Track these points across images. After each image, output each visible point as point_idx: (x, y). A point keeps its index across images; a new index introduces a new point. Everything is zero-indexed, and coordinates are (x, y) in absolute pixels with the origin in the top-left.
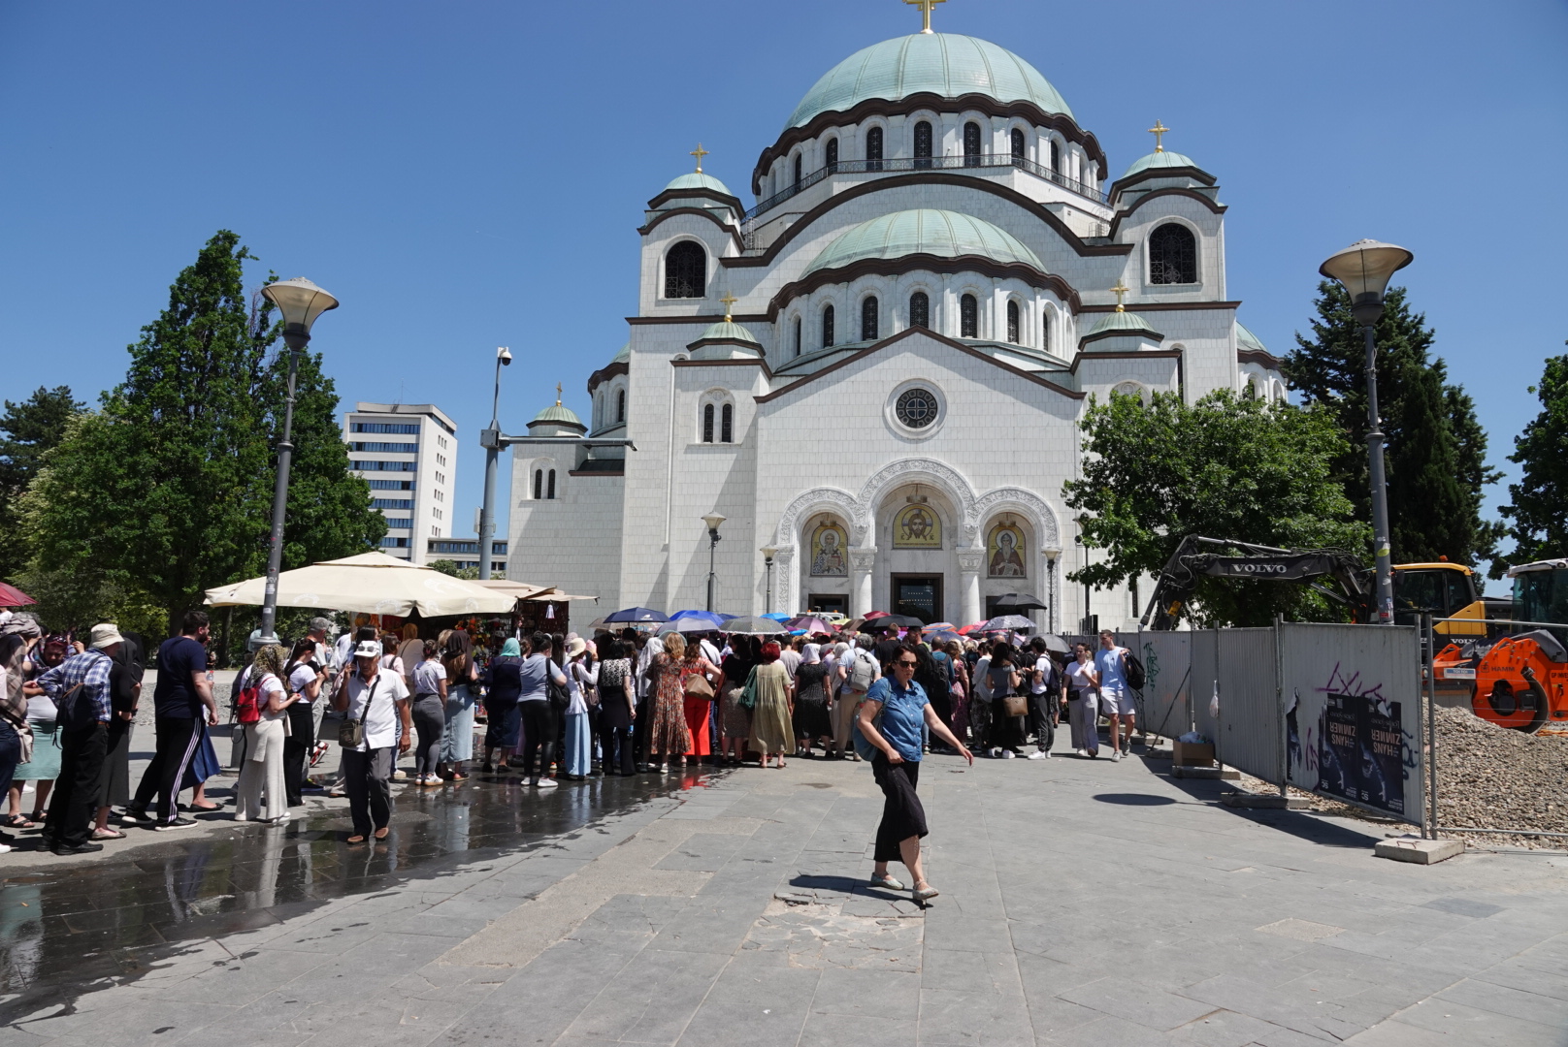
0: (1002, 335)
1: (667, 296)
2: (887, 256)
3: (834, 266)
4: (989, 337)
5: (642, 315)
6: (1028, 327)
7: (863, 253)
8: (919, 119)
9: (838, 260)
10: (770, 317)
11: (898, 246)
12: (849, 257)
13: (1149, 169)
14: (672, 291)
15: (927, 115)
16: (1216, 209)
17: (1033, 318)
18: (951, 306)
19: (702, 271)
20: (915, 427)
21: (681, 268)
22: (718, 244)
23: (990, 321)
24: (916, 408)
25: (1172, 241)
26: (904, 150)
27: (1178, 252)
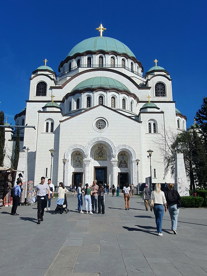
1: (36, 95)
3: (80, 89)
4: (118, 107)
5: (30, 100)
6: (127, 105)
7: (87, 86)
8: (100, 56)
10: (62, 102)
11: (95, 85)
12: (84, 87)
13: (154, 70)
16: (169, 80)
17: (128, 103)
18: (109, 100)
19: (46, 90)
20: (100, 129)
21: (40, 89)
22: (50, 83)
23: (118, 104)
24: (101, 125)
25: (160, 87)
26: (96, 63)
27: (161, 89)
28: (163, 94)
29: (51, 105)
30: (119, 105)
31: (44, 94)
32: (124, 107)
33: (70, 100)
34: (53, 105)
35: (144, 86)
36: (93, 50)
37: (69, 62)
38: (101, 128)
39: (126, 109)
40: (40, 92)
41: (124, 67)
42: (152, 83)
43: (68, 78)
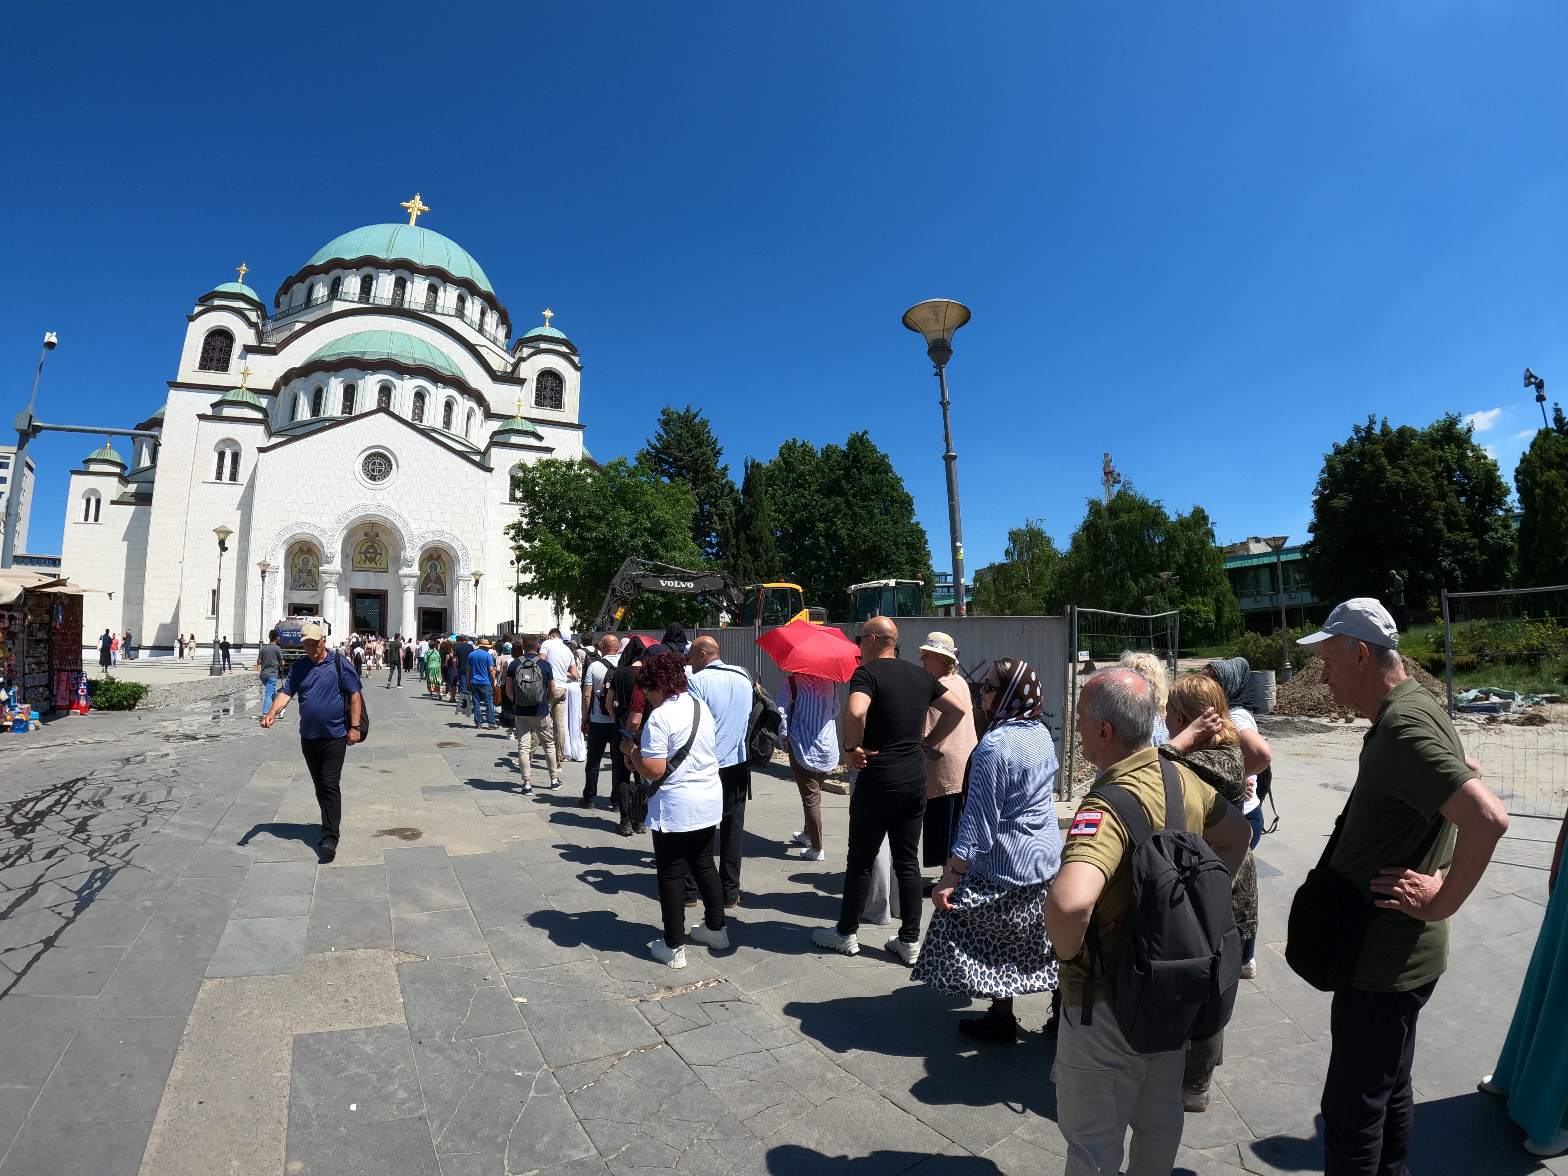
0: (439, 424)
1: (200, 368)
2: (366, 357)
3: (327, 359)
4: (431, 422)
5: (179, 380)
6: (457, 421)
7: (349, 353)
8: (399, 275)
9: (330, 355)
10: (275, 391)
11: (375, 352)
12: (339, 354)
13: (537, 335)
14: (206, 364)
16: (577, 368)
17: (460, 415)
18: (407, 398)
19: (228, 353)
20: (375, 480)
21: (214, 349)
22: (244, 335)
23: (432, 413)
24: (377, 467)
25: (549, 381)
26: (386, 292)
27: (552, 389)
28: (557, 403)
29: (239, 399)
30: (433, 417)
31: (223, 366)
32: (447, 423)
33: (294, 388)
34: (244, 400)
35: (511, 378)
36: (382, 256)
37: (308, 282)
38: (375, 476)
39: (453, 430)
40: (212, 360)
41: (460, 313)
42: (530, 370)
43: (298, 326)
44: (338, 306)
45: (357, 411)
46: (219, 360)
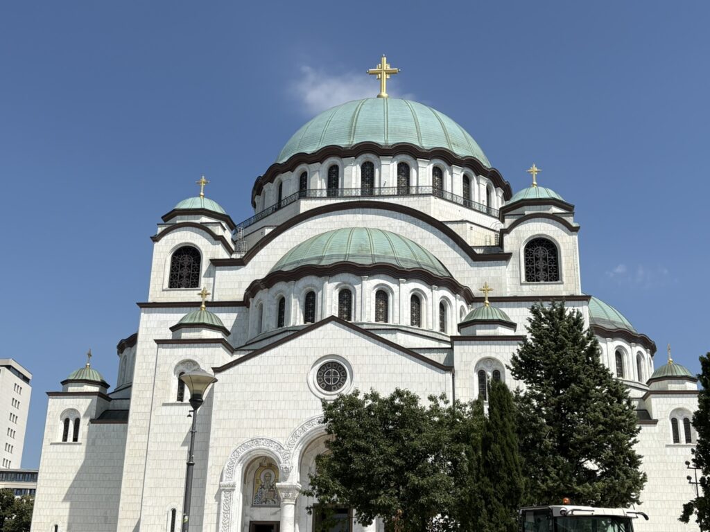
0: (406, 320)
1: (170, 287)
2: (324, 263)
3: (286, 269)
4: (396, 322)
5: (150, 300)
6: (427, 314)
7: (307, 260)
9: (290, 264)
10: (245, 303)
11: (332, 256)
12: (298, 262)
13: (522, 200)
14: (175, 282)
15: (371, 157)
16: (573, 230)
17: (430, 308)
18: (368, 299)
19: (198, 269)
20: (330, 390)
21: (182, 266)
22: (210, 251)
23: (396, 310)
24: (332, 377)
25: (541, 252)
26: (354, 181)
27: (545, 259)
28: (554, 274)
29: (196, 321)
30: (400, 312)
31: (194, 283)
32: (416, 317)
33: (260, 300)
34: (201, 321)
35: (495, 255)
36: (343, 143)
37: (276, 180)
38: (330, 386)
39: (424, 326)
40: (181, 277)
42: (515, 243)
43: (268, 231)
44: (305, 206)
45: (318, 319)
46: (188, 277)
